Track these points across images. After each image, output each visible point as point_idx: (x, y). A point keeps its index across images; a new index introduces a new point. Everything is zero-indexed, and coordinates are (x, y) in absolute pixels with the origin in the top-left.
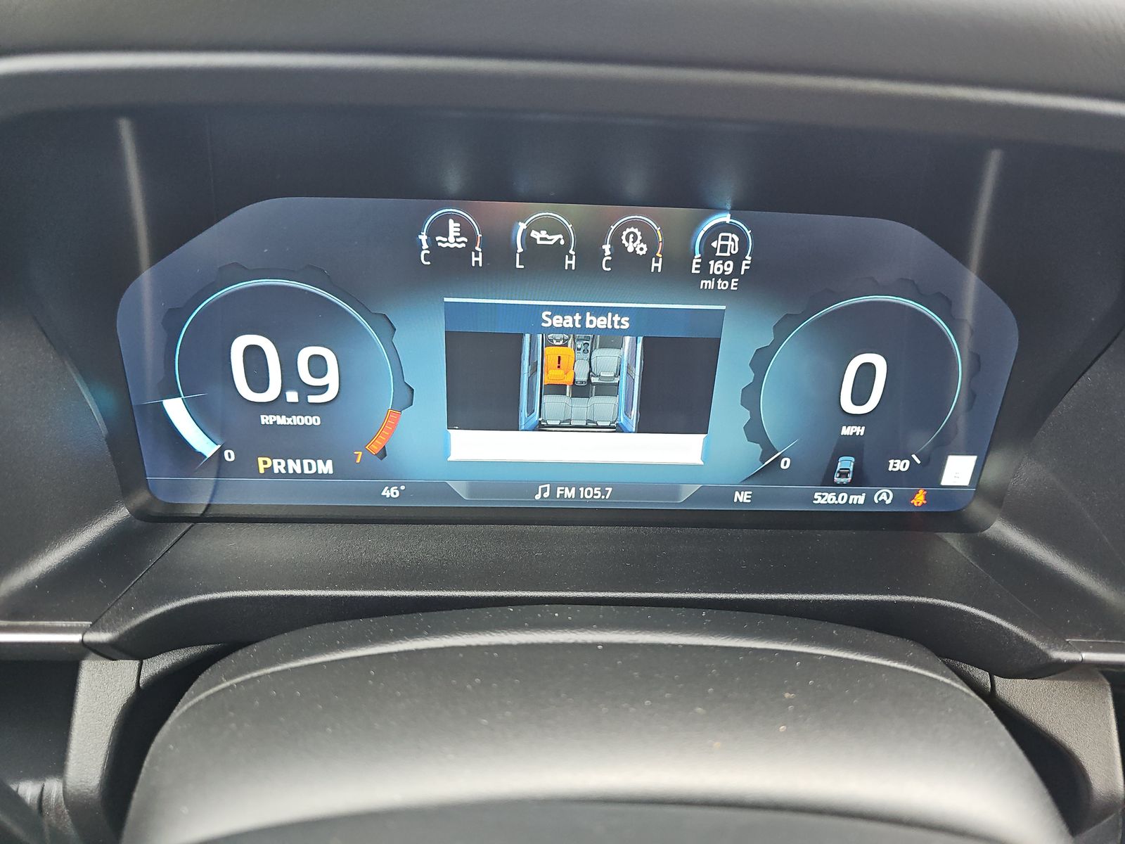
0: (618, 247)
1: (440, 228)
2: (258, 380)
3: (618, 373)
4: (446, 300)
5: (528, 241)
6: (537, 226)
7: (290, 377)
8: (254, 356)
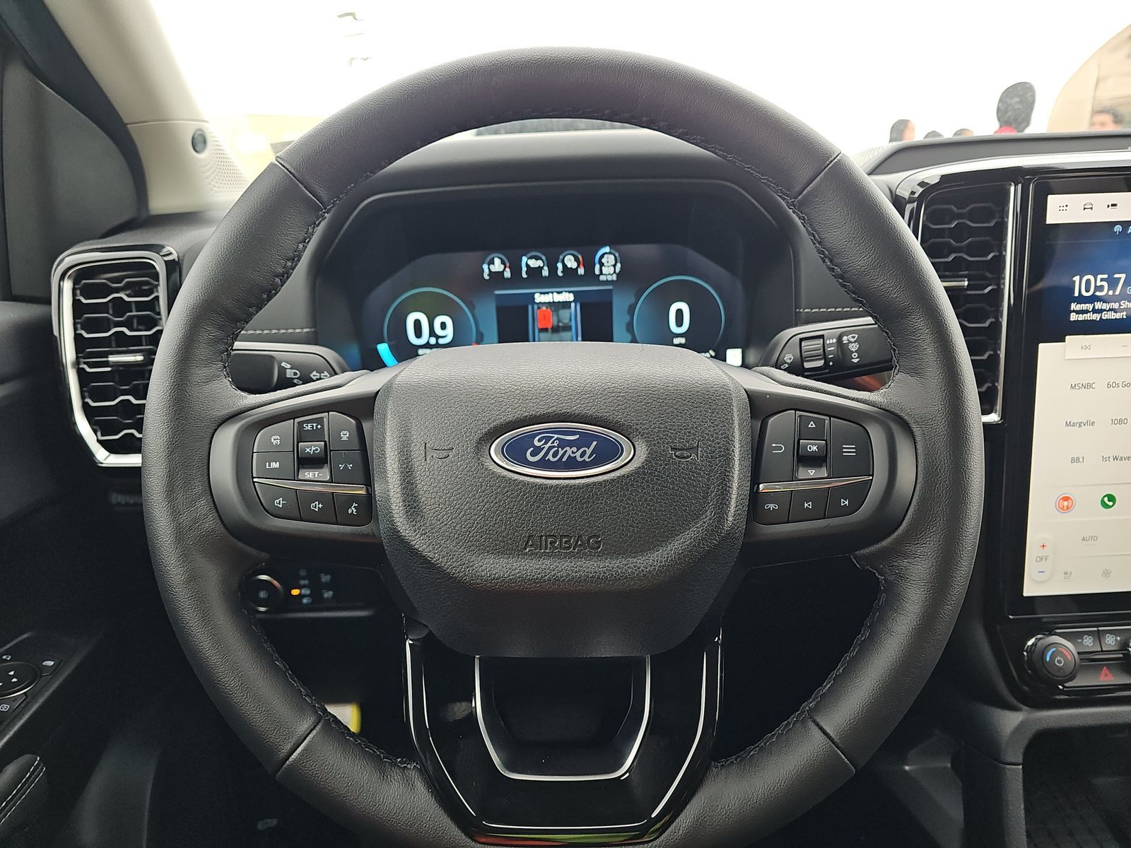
0: (564, 266)
1: (492, 262)
2: (418, 333)
3: (571, 320)
4: (497, 292)
5: (527, 265)
6: (531, 258)
7: (432, 333)
8: (417, 324)
